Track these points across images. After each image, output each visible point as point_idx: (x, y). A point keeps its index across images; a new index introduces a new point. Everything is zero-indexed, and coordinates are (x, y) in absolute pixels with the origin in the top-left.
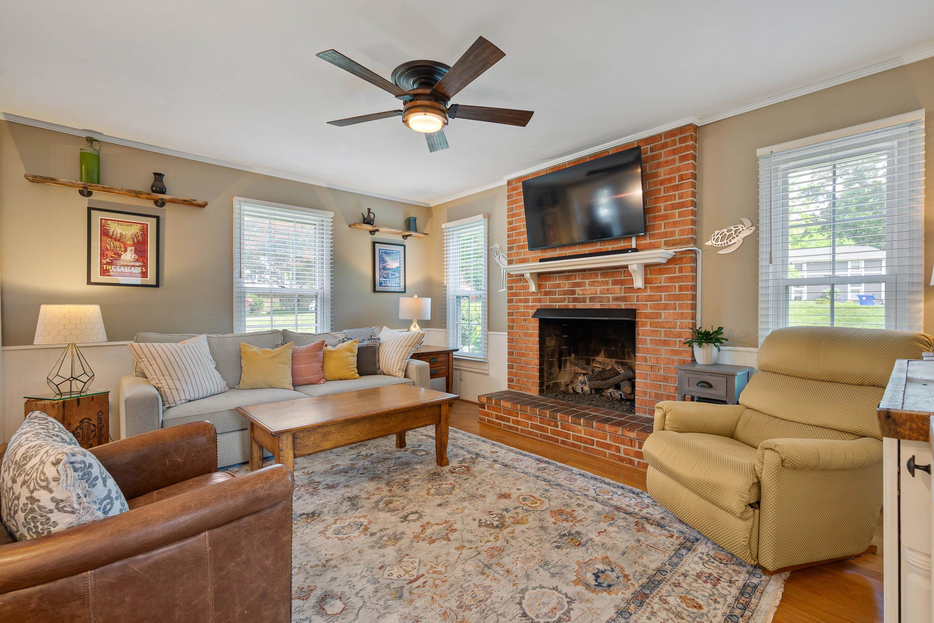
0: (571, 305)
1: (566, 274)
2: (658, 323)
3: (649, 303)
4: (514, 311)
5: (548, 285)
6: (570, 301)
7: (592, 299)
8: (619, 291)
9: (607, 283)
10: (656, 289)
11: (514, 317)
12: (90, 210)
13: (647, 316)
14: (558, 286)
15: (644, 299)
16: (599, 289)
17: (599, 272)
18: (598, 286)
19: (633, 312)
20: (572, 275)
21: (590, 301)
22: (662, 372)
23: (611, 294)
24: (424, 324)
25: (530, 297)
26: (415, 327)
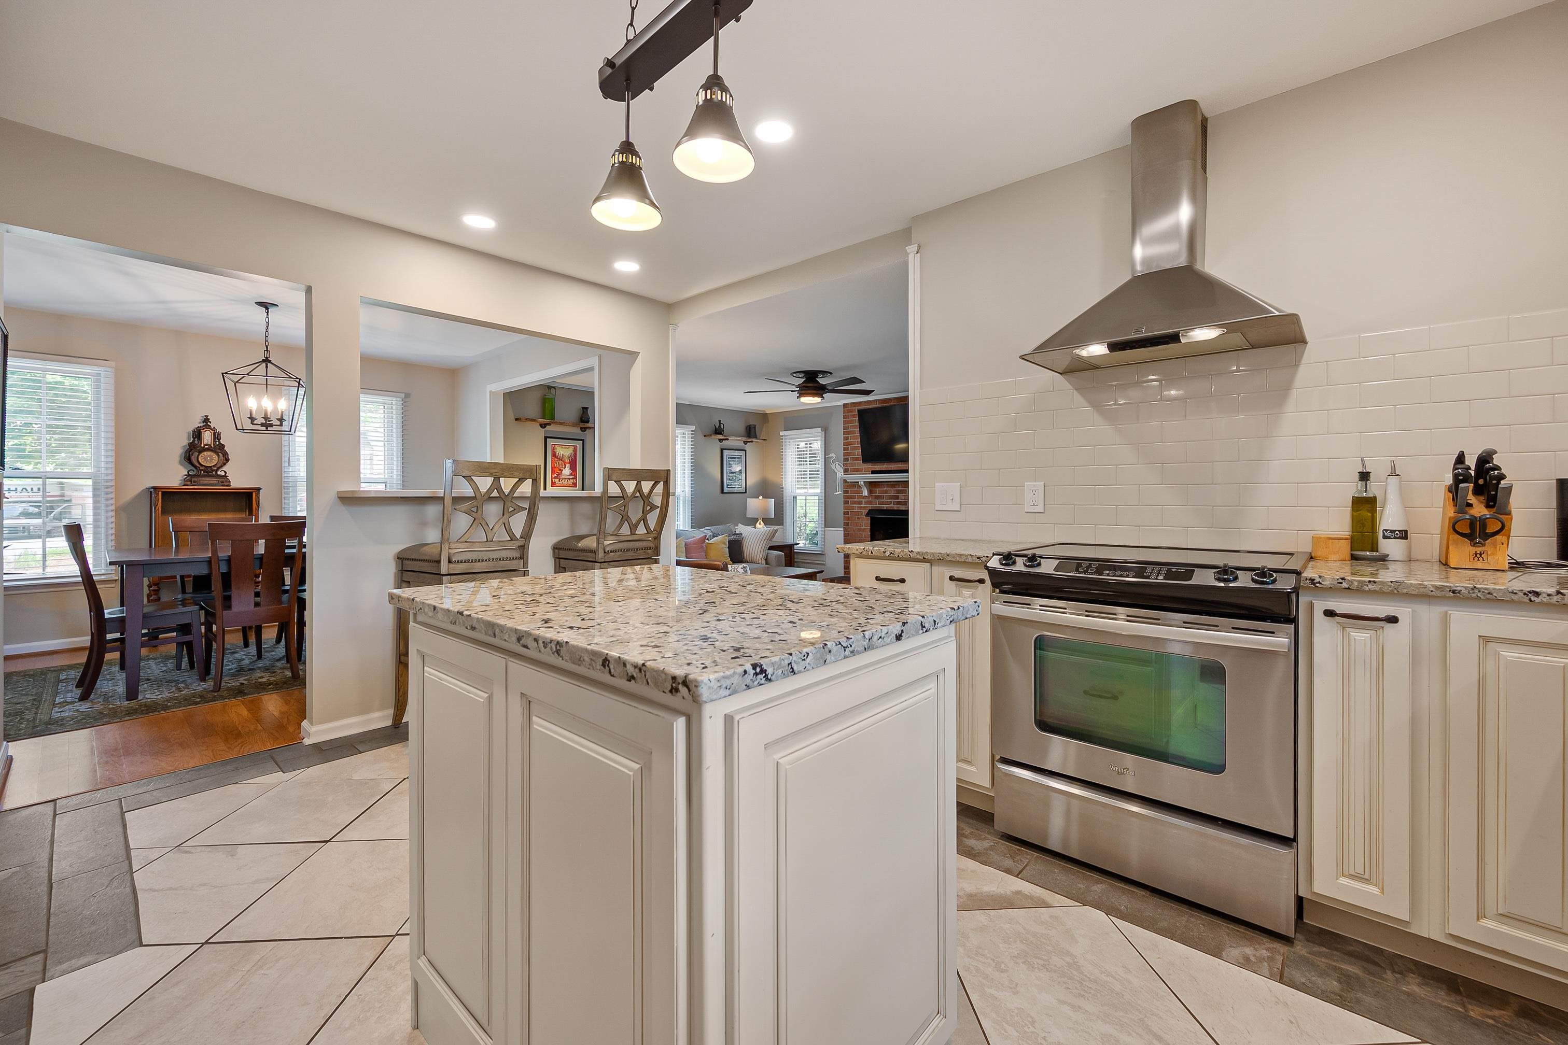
0: (895, 507)
1: (892, 483)
4: (849, 511)
5: (875, 491)
6: (895, 503)
11: (849, 516)
12: (546, 438)
14: (886, 492)
24: (767, 521)
25: (863, 501)
26: (760, 524)
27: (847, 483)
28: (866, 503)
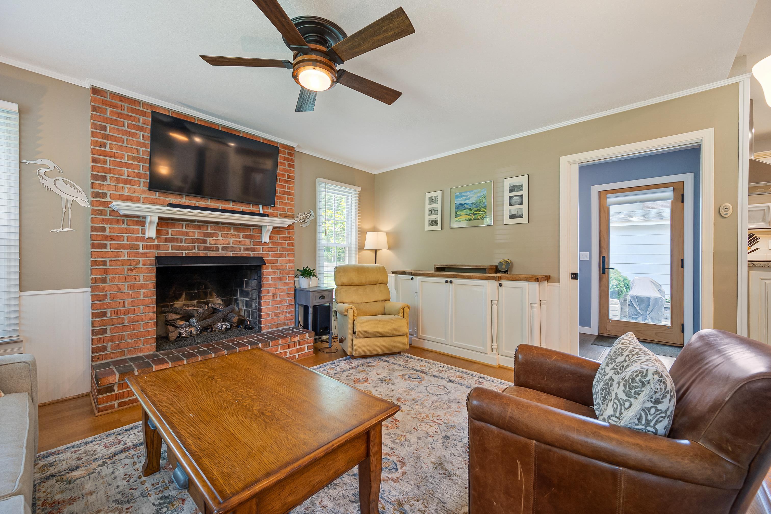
0: (202, 253)
1: (196, 223)
2: (276, 266)
3: (270, 253)
4: (108, 260)
5: (171, 232)
6: (201, 249)
7: (224, 249)
8: (249, 243)
9: (239, 236)
10: (275, 244)
11: (108, 267)
13: (269, 262)
14: (186, 234)
15: (267, 250)
16: (231, 241)
17: (232, 227)
18: (231, 238)
19: (260, 259)
20: (203, 225)
21: (223, 250)
22: (278, 298)
23: (243, 245)
25: (141, 244)
27: (108, 216)
28: (147, 247)
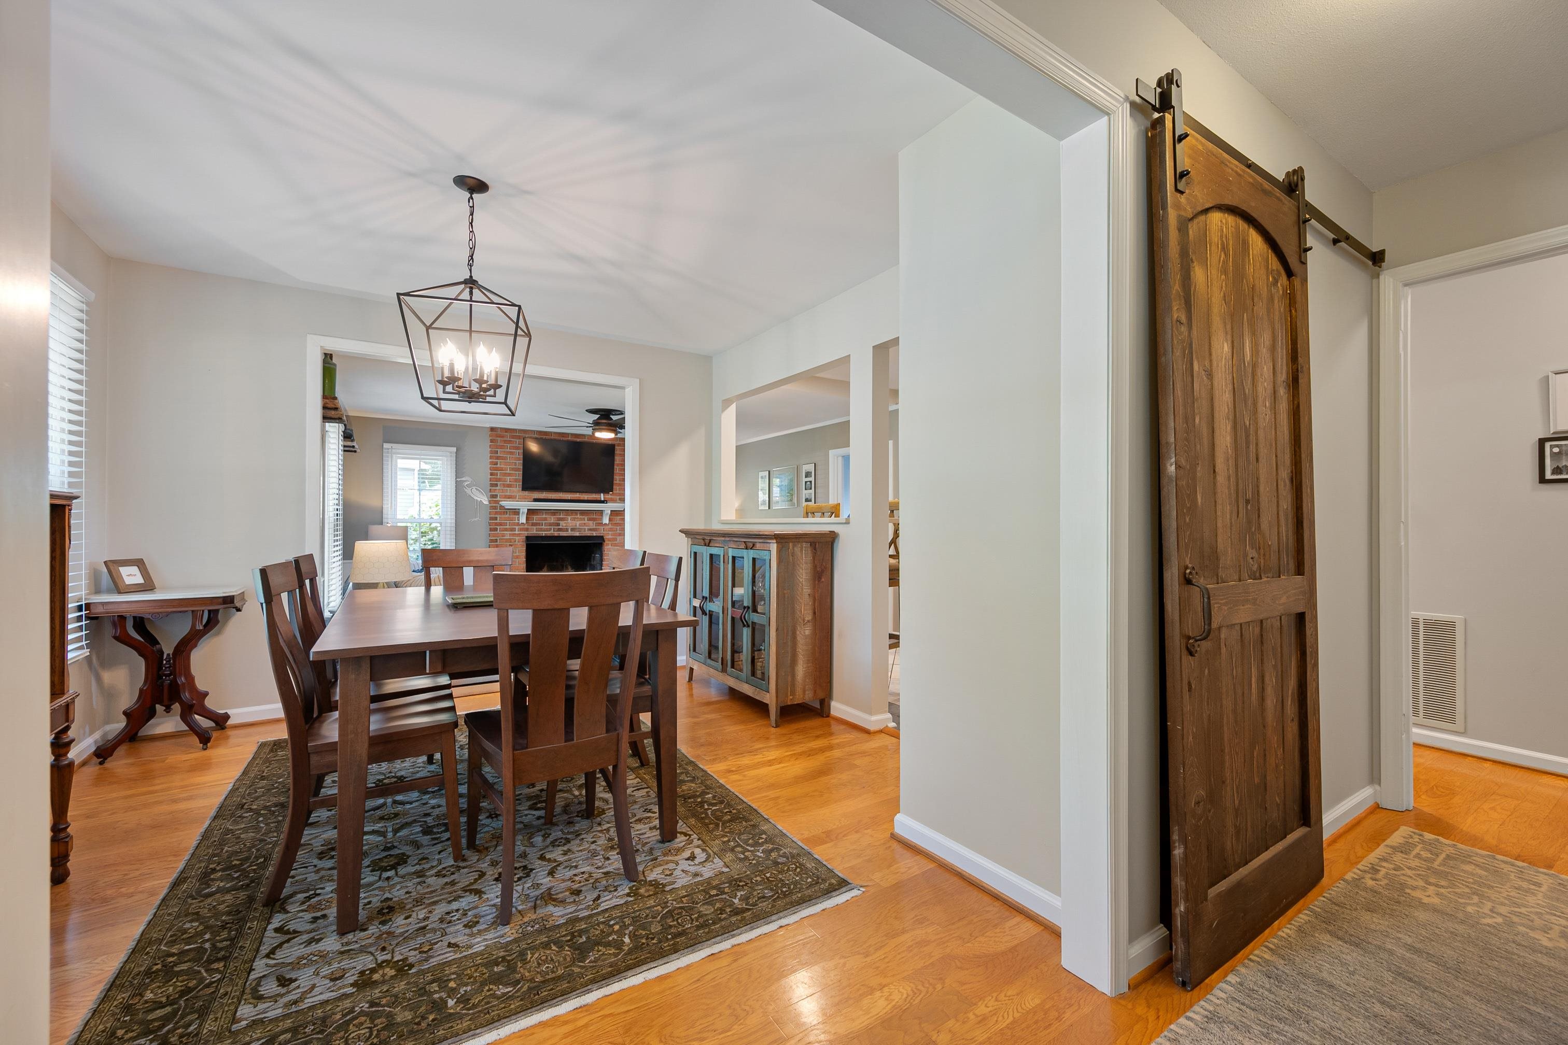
0: (556, 534)
1: (553, 512)
2: (615, 544)
3: (607, 533)
4: (498, 538)
5: (535, 518)
6: (556, 531)
7: (572, 530)
8: (592, 525)
9: (584, 519)
10: (614, 525)
11: (498, 543)
13: (609, 540)
14: (546, 519)
15: (606, 530)
16: (578, 523)
17: (579, 514)
18: (578, 521)
19: (602, 538)
20: (557, 513)
23: (588, 527)
25: (517, 527)
27: (498, 510)
28: (521, 530)
